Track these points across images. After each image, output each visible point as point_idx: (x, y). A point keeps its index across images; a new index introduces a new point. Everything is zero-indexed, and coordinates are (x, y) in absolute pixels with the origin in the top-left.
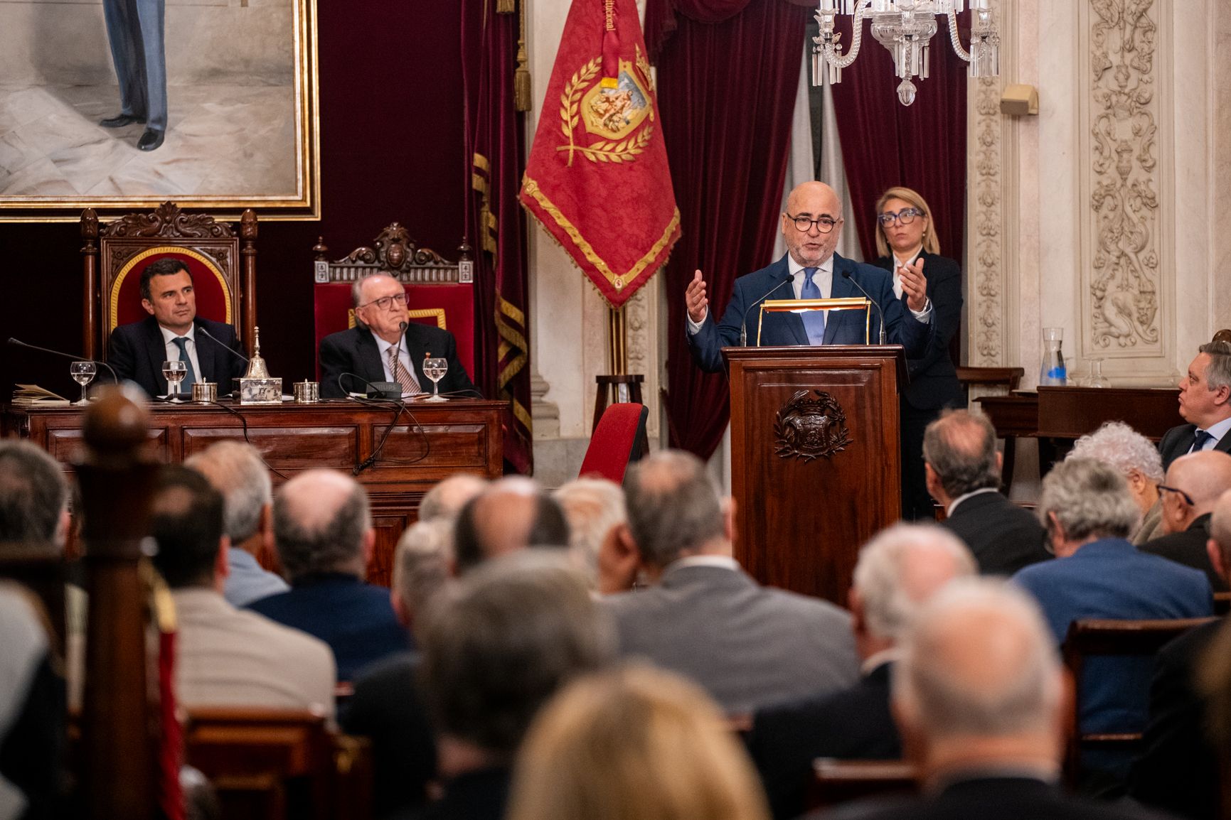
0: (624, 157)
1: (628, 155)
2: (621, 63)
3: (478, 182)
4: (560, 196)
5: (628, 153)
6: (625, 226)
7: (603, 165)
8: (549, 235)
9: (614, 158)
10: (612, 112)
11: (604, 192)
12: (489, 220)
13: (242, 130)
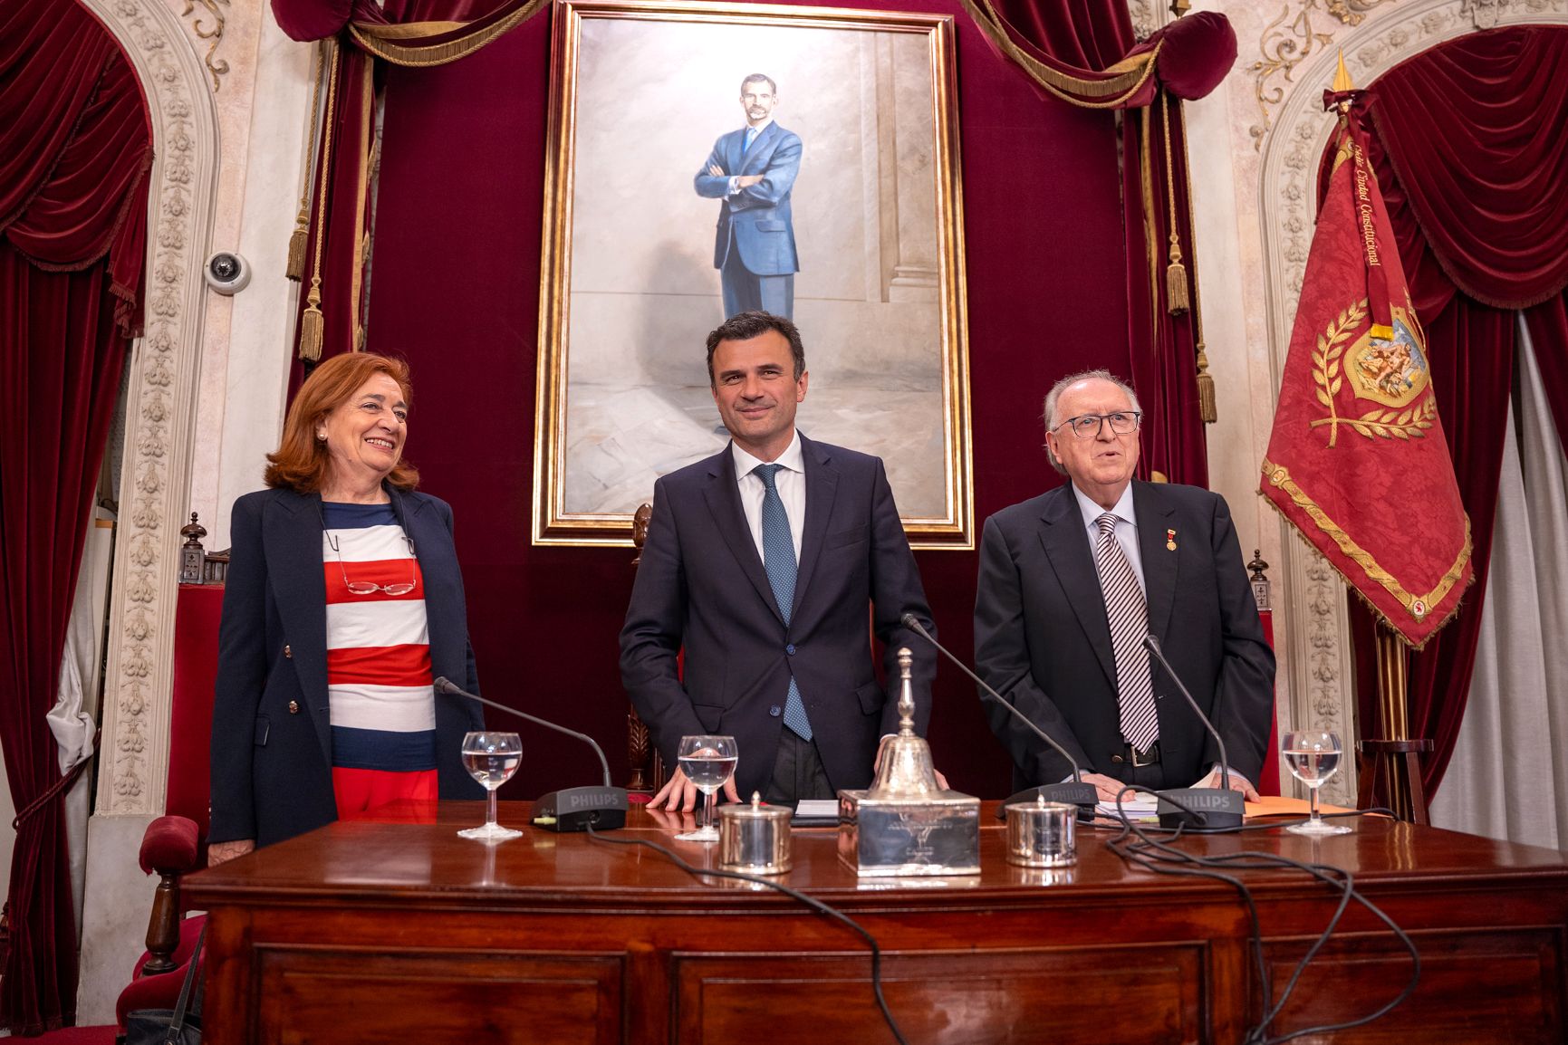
0: (1409, 430)
1: (1415, 430)
2: (1393, 310)
4: (1320, 488)
5: (1415, 426)
6: (1421, 526)
7: (1381, 442)
8: (1305, 543)
9: (1395, 430)
10: (1388, 370)
11: (1387, 480)
13: (883, 441)
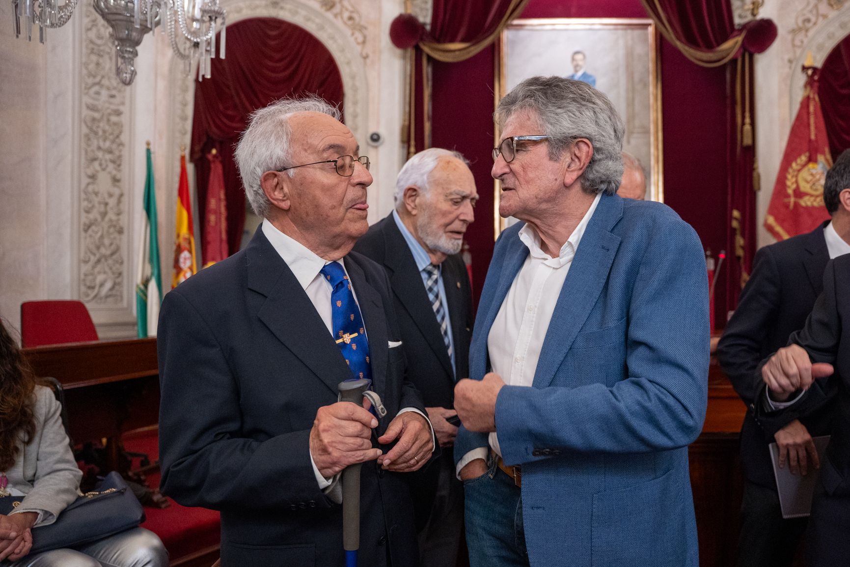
2: (818, 156)
3: (735, 224)
4: (786, 225)
7: (809, 208)
10: (815, 181)
12: (740, 241)
